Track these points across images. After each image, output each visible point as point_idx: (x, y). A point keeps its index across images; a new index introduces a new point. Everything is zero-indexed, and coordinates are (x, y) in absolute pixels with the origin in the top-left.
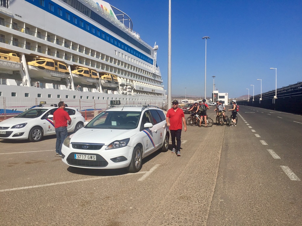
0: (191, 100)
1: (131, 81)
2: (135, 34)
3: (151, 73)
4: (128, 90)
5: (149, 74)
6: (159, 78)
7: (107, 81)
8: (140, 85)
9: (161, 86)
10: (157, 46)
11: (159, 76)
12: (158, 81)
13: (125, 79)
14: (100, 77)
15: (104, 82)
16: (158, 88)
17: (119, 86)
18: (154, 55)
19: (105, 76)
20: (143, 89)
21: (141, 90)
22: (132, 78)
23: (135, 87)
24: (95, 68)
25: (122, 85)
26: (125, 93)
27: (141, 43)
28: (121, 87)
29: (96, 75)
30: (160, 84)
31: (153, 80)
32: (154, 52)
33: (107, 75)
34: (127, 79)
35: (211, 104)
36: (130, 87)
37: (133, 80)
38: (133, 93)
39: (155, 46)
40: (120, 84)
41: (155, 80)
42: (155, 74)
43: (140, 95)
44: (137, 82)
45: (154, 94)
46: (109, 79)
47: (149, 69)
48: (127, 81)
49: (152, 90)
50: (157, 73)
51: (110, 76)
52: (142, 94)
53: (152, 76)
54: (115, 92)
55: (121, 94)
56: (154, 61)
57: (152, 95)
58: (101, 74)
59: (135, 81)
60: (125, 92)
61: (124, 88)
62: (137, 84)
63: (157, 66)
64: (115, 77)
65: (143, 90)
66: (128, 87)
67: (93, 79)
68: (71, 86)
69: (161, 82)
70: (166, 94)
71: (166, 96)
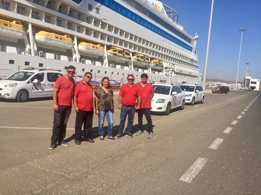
0: (224, 84)
1: (173, 65)
2: (180, 26)
3: (190, 59)
4: (170, 72)
5: (188, 60)
6: (196, 63)
7: (155, 65)
8: (179, 68)
9: (197, 70)
10: (198, 36)
11: (196, 62)
12: (195, 66)
13: (169, 63)
14: (151, 61)
15: (153, 65)
16: (195, 72)
17: (164, 68)
18: (194, 44)
19: (154, 60)
20: (182, 71)
21: (180, 72)
22: (174, 63)
23: (175, 70)
24: (148, 54)
25: (166, 68)
26: (167, 75)
27: (184, 34)
28: (165, 69)
29: (148, 60)
30: (197, 68)
31: (191, 64)
32: (194, 41)
33: (156, 59)
34: (170, 63)
35: (242, 88)
36: (172, 70)
37: (175, 64)
38: (173, 75)
39: (195, 36)
40: (164, 67)
41: (192, 65)
42: (193, 60)
43: (179, 76)
44: (177, 66)
45: (191, 76)
46: (157, 62)
47: (188, 56)
48: (170, 65)
49: (190, 73)
50: (195, 59)
51: (158, 61)
52: (181, 75)
53: (190, 61)
54: (160, 73)
55: (164, 75)
56: (193, 48)
57: (189, 77)
58: (152, 59)
59: (176, 65)
60: (168, 73)
61: (167, 71)
62: (178, 67)
63: (195, 53)
64: (161, 62)
65: (182, 73)
66: (170, 69)
67: (146, 62)
68: (131, 67)
69: (197, 67)
70: (201, 77)
71: (201, 78)
